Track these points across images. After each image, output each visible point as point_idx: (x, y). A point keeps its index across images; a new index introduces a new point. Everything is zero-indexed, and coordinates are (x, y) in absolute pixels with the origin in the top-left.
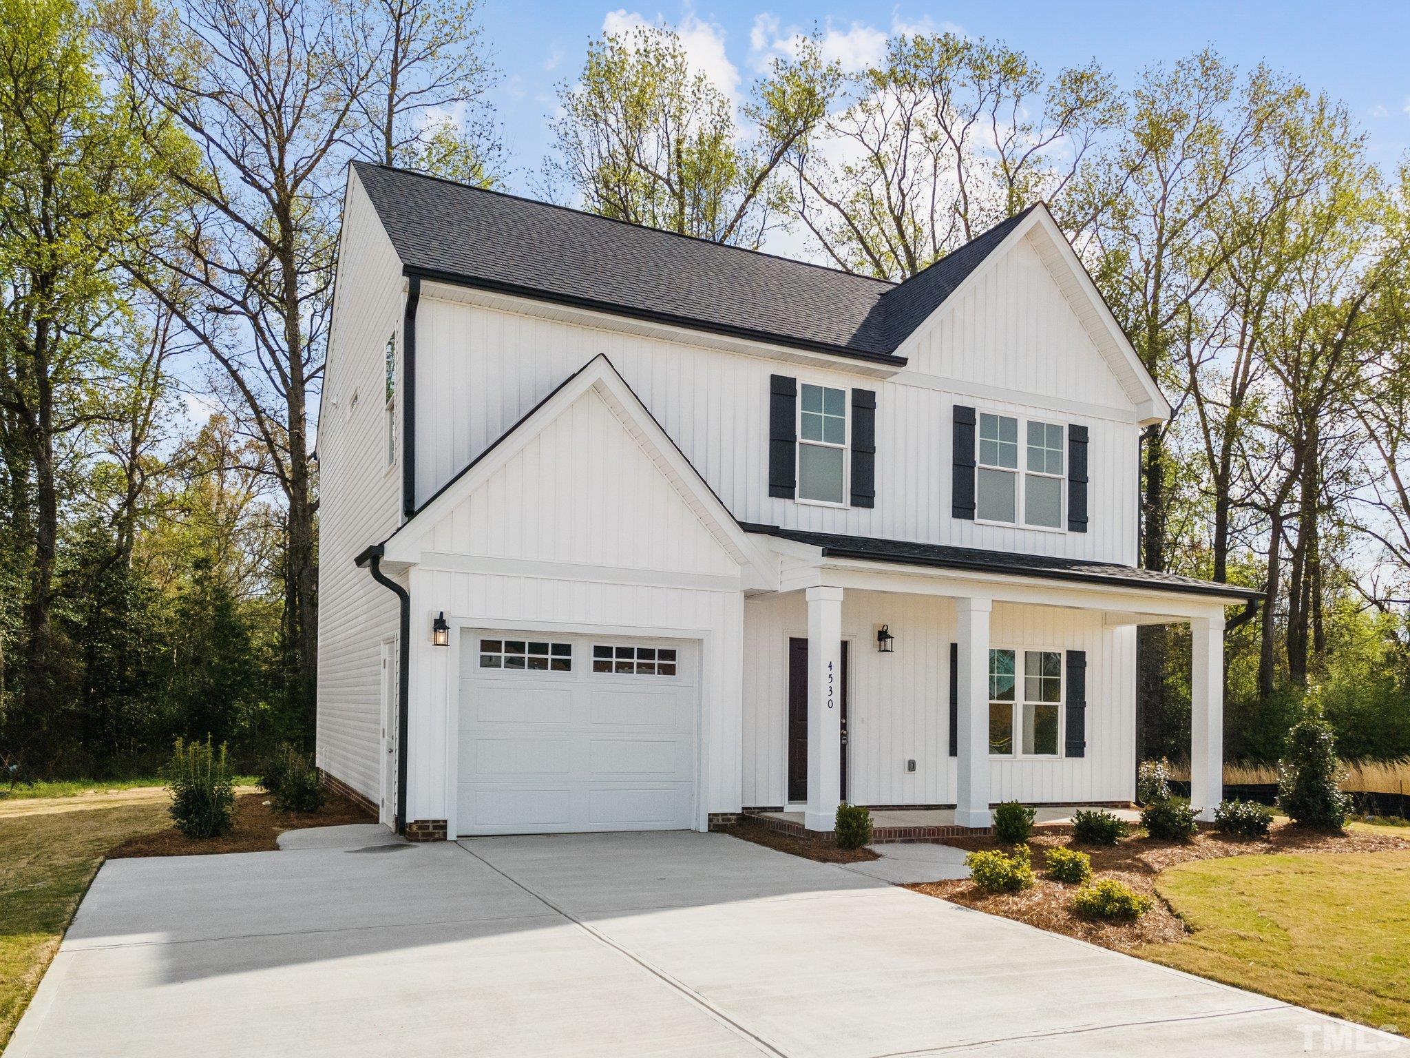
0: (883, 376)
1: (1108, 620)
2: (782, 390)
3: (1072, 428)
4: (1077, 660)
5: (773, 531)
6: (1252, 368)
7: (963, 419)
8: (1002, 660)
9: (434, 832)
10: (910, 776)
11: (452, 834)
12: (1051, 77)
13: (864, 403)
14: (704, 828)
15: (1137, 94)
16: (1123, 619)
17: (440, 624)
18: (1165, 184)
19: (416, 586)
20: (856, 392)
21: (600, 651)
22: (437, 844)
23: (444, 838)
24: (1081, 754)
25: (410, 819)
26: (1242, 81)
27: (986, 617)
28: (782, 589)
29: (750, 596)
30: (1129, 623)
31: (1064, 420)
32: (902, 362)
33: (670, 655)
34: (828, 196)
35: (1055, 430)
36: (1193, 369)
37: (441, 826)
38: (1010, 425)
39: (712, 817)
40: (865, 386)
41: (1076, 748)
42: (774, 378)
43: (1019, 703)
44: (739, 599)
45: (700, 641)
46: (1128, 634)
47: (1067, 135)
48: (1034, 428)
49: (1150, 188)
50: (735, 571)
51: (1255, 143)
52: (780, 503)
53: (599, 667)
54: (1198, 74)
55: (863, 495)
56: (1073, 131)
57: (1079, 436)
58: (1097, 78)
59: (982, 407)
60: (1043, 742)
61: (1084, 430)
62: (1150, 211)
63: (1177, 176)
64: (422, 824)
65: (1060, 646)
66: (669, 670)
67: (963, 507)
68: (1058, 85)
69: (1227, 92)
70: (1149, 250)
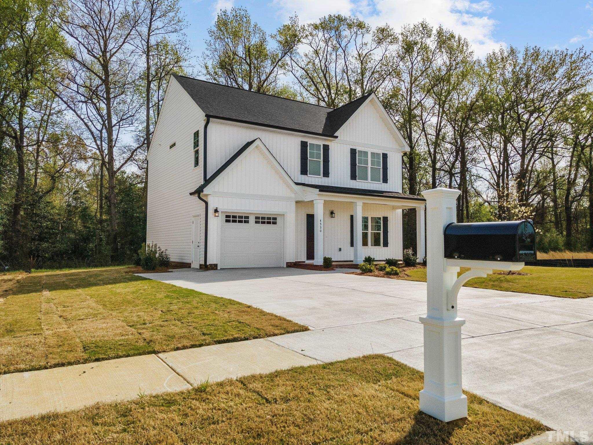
0: (331, 141)
1: (394, 208)
2: (304, 145)
3: (383, 154)
4: (386, 219)
5: (304, 185)
6: (442, 125)
7: (353, 152)
8: (365, 220)
9: (214, 267)
10: (340, 253)
11: (219, 268)
12: (373, 29)
13: (326, 148)
14: (285, 266)
15: (402, 34)
16: (398, 208)
17: (216, 211)
18: (412, 63)
19: (210, 200)
20: (324, 145)
21: (256, 218)
22: (214, 271)
23: (217, 269)
24: (387, 246)
25: (208, 264)
26: (434, 32)
27: (361, 207)
28: (306, 200)
29: (297, 202)
30: (400, 209)
31: (381, 152)
32: (337, 137)
33: (275, 219)
34: (300, 65)
35: (378, 154)
36: (423, 124)
37: (216, 265)
38: (366, 153)
39: (287, 263)
40: (326, 143)
41: (386, 244)
42: (302, 142)
43: (370, 231)
44: (294, 204)
45: (284, 215)
46: (400, 212)
47: (380, 47)
48: (373, 154)
49: (407, 64)
50: (293, 195)
51: (440, 51)
52: (304, 176)
53: (256, 222)
54: (421, 29)
55: (326, 174)
56: (382, 45)
57: (385, 156)
58: (388, 30)
59: (358, 149)
60: (376, 243)
61: (386, 154)
62: (407, 72)
63: (416, 61)
64: (211, 265)
65: (380, 214)
66: (275, 223)
67: (353, 177)
68: (376, 32)
69: (430, 35)
70: (408, 85)
